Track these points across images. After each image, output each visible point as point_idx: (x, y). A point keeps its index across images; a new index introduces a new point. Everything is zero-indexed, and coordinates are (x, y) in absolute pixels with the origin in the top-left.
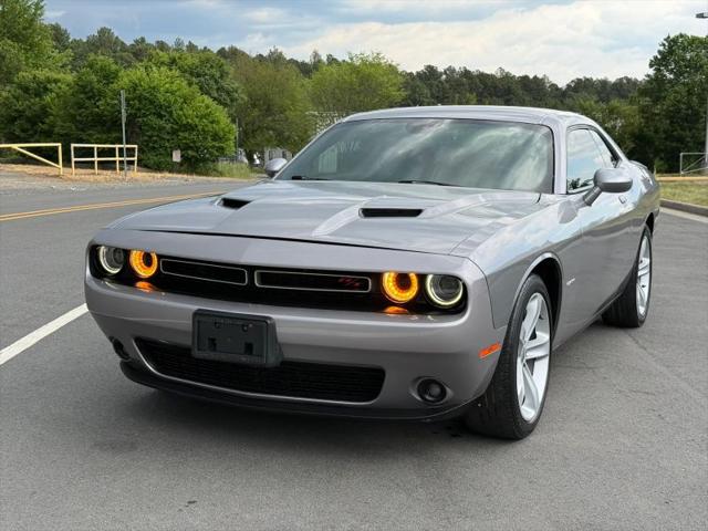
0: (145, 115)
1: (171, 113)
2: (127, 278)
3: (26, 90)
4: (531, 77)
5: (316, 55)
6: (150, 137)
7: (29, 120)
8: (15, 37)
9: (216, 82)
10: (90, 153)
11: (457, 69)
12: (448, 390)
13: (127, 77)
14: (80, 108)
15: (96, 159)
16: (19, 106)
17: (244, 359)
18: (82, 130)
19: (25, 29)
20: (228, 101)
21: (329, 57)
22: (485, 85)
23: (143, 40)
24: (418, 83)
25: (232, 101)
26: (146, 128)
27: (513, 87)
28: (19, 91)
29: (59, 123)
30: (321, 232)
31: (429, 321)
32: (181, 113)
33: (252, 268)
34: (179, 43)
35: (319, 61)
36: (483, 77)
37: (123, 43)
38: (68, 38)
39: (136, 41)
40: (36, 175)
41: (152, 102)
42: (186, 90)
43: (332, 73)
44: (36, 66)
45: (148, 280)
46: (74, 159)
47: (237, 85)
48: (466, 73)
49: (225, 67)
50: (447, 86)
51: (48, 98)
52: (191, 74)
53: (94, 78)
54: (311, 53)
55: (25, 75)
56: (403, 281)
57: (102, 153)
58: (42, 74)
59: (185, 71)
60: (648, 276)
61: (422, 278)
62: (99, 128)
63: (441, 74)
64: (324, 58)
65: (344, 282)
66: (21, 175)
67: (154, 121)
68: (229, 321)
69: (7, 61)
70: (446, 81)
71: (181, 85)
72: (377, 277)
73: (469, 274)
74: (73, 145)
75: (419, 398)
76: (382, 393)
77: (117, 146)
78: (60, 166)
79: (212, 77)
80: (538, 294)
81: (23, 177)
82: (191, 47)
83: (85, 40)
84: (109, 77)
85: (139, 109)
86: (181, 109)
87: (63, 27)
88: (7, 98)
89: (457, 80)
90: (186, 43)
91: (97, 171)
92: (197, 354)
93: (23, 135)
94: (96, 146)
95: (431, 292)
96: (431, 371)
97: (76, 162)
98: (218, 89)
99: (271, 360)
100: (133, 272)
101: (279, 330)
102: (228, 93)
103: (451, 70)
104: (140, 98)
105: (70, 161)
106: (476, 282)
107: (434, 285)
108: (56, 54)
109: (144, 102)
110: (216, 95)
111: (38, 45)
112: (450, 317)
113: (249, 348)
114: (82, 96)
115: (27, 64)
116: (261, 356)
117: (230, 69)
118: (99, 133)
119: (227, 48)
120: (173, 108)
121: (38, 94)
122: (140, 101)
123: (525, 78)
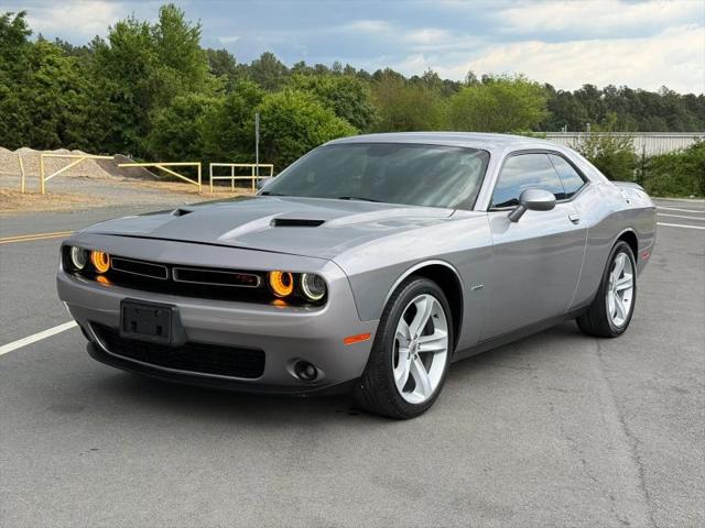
0: (281, 136)
1: (306, 134)
2: (90, 272)
3: (180, 112)
4: (697, 96)
5: (471, 75)
6: (287, 157)
7: (181, 141)
8: (175, 64)
9: (353, 105)
10: (227, 171)
11: (618, 88)
12: (320, 371)
13: (270, 98)
14: (225, 129)
15: (233, 177)
16: (173, 128)
17: (155, 339)
18: (226, 150)
19: (183, 55)
20: (364, 122)
21: (484, 77)
22: (647, 103)
23: (303, 63)
24: (576, 102)
25: (367, 122)
26: (283, 148)
27: (678, 105)
28: (174, 114)
29: (207, 143)
30: (228, 237)
31: (307, 312)
32: (316, 133)
33: (170, 266)
34: (337, 66)
35: (475, 81)
36: (644, 96)
37: (284, 67)
38: (234, 63)
39: (297, 65)
40: (179, 192)
41: (289, 124)
42: (321, 112)
43: (473, 94)
44: (192, 90)
45: (104, 274)
46: (212, 178)
47: (373, 107)
48: (627, 92)
49: (363, 90)
50: (606, 105)
51: (199, 120)
52: (329, 97)
53: (242, 101)
54: (466, 74)
55: (181, 99)
56: (285, 278)
57: (239, 171)
58: (197, 97)
59: (322, 94)
60: (631, 290)
61: (298, 276)
62: (242, 148)
63: (601, 93)
64: (479, 79)
65: (240, 279)
66: (164, 192)
67: (289, 140)
68: (145, 308)
69: (166, 86)
70: (606, 100)
71: (317, 108)
72: (265, 275)
73: (331, 274)
74: (211, 165)
75: (295, 376)
76: (265, 372)
77: (254, 165)
78: (199, 183)
79: (349, 99)
80: (427, 296)
81: (165, 193)
82: (349, 70)
83: (249, 65)
84: (253, 100)
85: (277, 131)
86: (316, 130)
87: (230, 52)
88: (162, 121)
89: (617, 99)
90: (344, 66)
91: (233, 188)
92: (123, 334)
93: (176, 155)
94: (233, 165)
95: (305, 288)
96: (306, 354)
97: (214, 180)
98: (355, 112)
99: (176, 339)
100: (94, 268)
101: (184, 317)
102: (365, 115)
103: (611, 89)
104: (278, 120)
105: (208, 179)
106: (336, 281)
107: (308, 283)
108: (213, 78)
109: (281, 124)
110: (352, 117)
111: (194, 70)
112: (315, 308)
113: (159, 330)
114: (230, 118)
115: (184, 89)
116: (166, 336)
117: (367, 91)
118: (241, 153)
119: (383, 70)
120: (308, 129)
121: (191, 117)
122: (278, 123)
123: (691, 97)
